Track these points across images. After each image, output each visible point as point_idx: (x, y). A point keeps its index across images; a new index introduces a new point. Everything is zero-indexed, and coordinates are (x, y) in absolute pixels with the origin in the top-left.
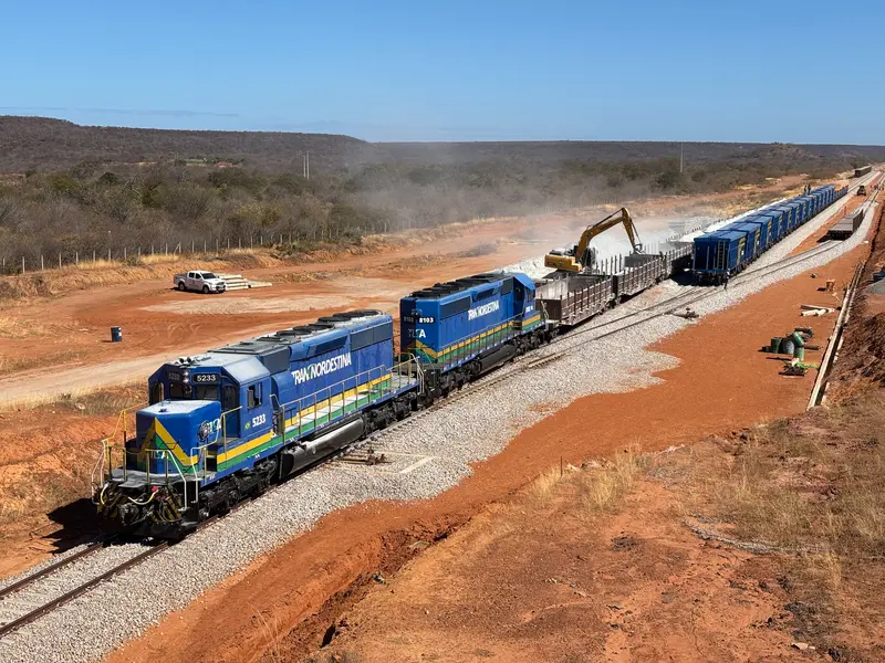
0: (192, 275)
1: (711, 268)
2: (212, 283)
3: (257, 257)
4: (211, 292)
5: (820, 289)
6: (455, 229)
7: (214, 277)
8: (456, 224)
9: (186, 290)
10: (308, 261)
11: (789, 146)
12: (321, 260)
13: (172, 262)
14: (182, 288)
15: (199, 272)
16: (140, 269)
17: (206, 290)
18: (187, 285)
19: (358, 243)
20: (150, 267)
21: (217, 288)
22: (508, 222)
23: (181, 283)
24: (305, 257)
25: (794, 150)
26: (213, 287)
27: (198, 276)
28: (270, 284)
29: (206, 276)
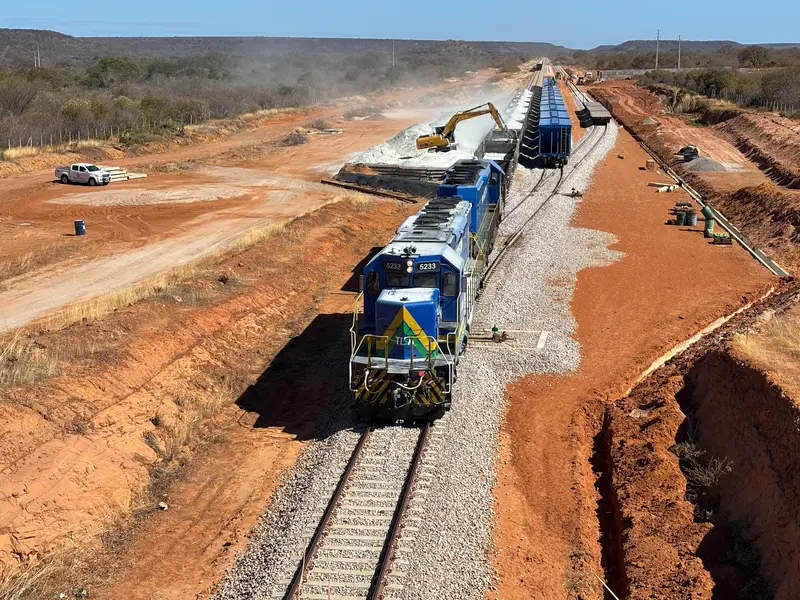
0: (75, 168)
1: (554, 152)
2: (98, 175)
3: (103, 149)
4: (97, 184)
5: (640, 169)
6: (249, 120)
7: (98, 169)
8: (248, 115)
9: (69, 182)
10: (145, 153)
11: (462, 43)
12: (156, 151)
13: (32, 156)
14: (64, 180)
15: (83, 165)
16: (9, 164)
17: (92, 182)
18: (71, 178)
19: (181, 134)
20: (16, 161)
21: (104, 180)
22: (289, 113)
23: (64, 175)
24: (142, 148)
25: (466, 47)
26: (100, 179)
27: (82, 169)
28: (145, 175)
29: (91, 169)
